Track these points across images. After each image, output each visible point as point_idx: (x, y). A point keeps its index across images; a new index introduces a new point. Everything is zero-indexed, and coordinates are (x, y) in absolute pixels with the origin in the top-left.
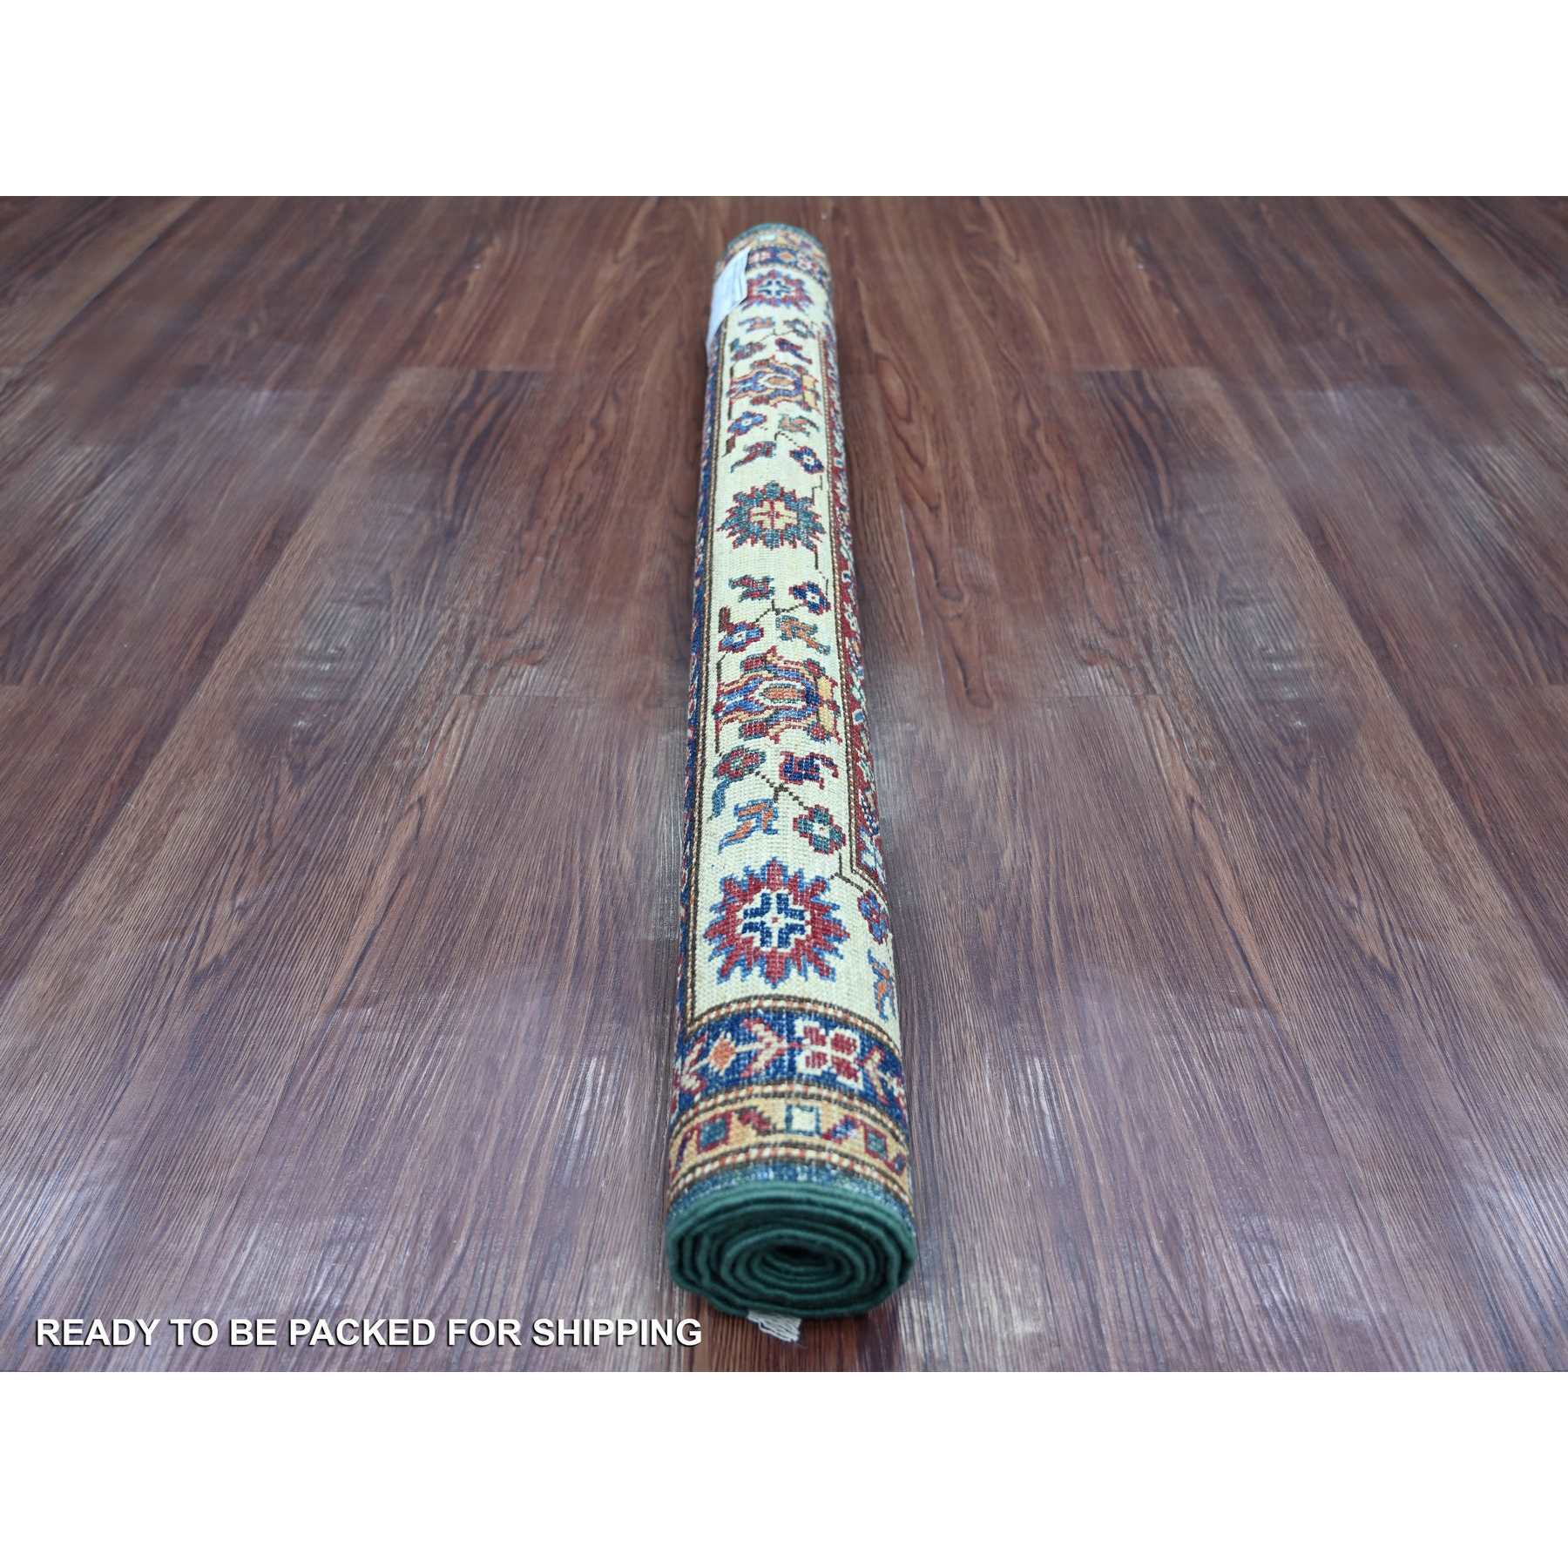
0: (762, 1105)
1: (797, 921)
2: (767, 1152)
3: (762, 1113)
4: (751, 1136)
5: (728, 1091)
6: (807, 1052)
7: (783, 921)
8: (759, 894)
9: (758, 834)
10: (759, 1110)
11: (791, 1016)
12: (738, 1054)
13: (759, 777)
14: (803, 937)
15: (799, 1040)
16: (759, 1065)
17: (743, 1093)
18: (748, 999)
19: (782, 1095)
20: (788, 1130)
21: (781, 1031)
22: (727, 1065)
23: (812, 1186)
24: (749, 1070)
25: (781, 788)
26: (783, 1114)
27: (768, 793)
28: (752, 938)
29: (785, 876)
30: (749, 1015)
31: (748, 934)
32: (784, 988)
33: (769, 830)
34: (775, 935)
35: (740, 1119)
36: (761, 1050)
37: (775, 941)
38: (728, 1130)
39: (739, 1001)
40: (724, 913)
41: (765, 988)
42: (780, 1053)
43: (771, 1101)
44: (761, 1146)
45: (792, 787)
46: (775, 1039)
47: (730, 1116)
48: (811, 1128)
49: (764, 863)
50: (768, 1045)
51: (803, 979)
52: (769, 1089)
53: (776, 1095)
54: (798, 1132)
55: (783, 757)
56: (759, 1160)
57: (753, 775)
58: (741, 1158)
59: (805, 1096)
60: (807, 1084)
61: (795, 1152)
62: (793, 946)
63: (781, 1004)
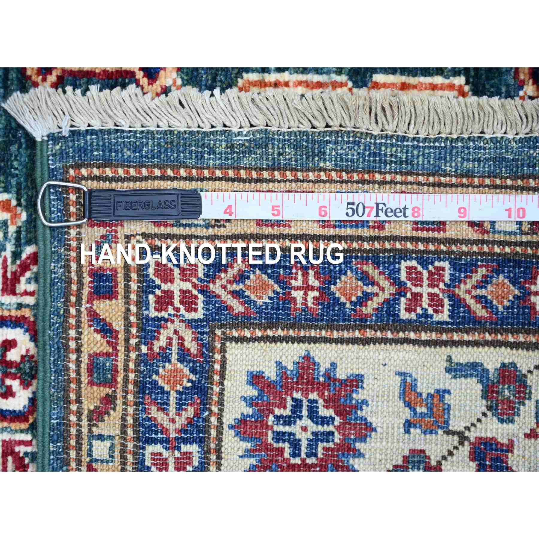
0: (115, 415)
1: (304, 450)
2: (73, 418)
3: (109, 415)
4: (88, 405)
5: (135, 383)
6: (166, 454)
7: (304, 438)
8: (333, 415)
9: (407, 414)
10: (112, 412)
11: (201, 441)
12: (168, 393)
13: (480, 416)
14: (286, 455)
15: (179, 449)
16: (154, 412)
17: (130, 397)
18: (221, 403)
19: (124, 433)
20: (92, 436)
21: (186, 432)
22: (161, 383)
23: (47, 455)
24: (150, 404)
25: (463, 438)
26: (106, 433)
27: (456, 424)
28: (285, 407)
29: (355, 441)
30: (205, 404)
31: (289, 403)
32: (229, 436)
33: (408, 425)
34: (287, 429)
35: (107, 395)
36: (167, 414)
37: (280, 428)
38: (99, 385)
39: (221, 394)
40: (322, 379)
41: (229, 418)
42: (165, 431)
43: (119, 422)
44: (79, 414)
45: (466, 449)
46: (178, 426)
47: (110, 387)
48: (95, 455)
49: (369, 419)
50: (173, 421)
51: (240, 453)
52: (130, 420)
53: (124, 427)
54: (91, 445)
55: (505, 441)
56: (68, 411)
57: (484, 409)
58: (73, 396)
59: (123, 452)
60: (135, 454)
61: (73, 442)
62: (275, 445)
63: (213, 433)
